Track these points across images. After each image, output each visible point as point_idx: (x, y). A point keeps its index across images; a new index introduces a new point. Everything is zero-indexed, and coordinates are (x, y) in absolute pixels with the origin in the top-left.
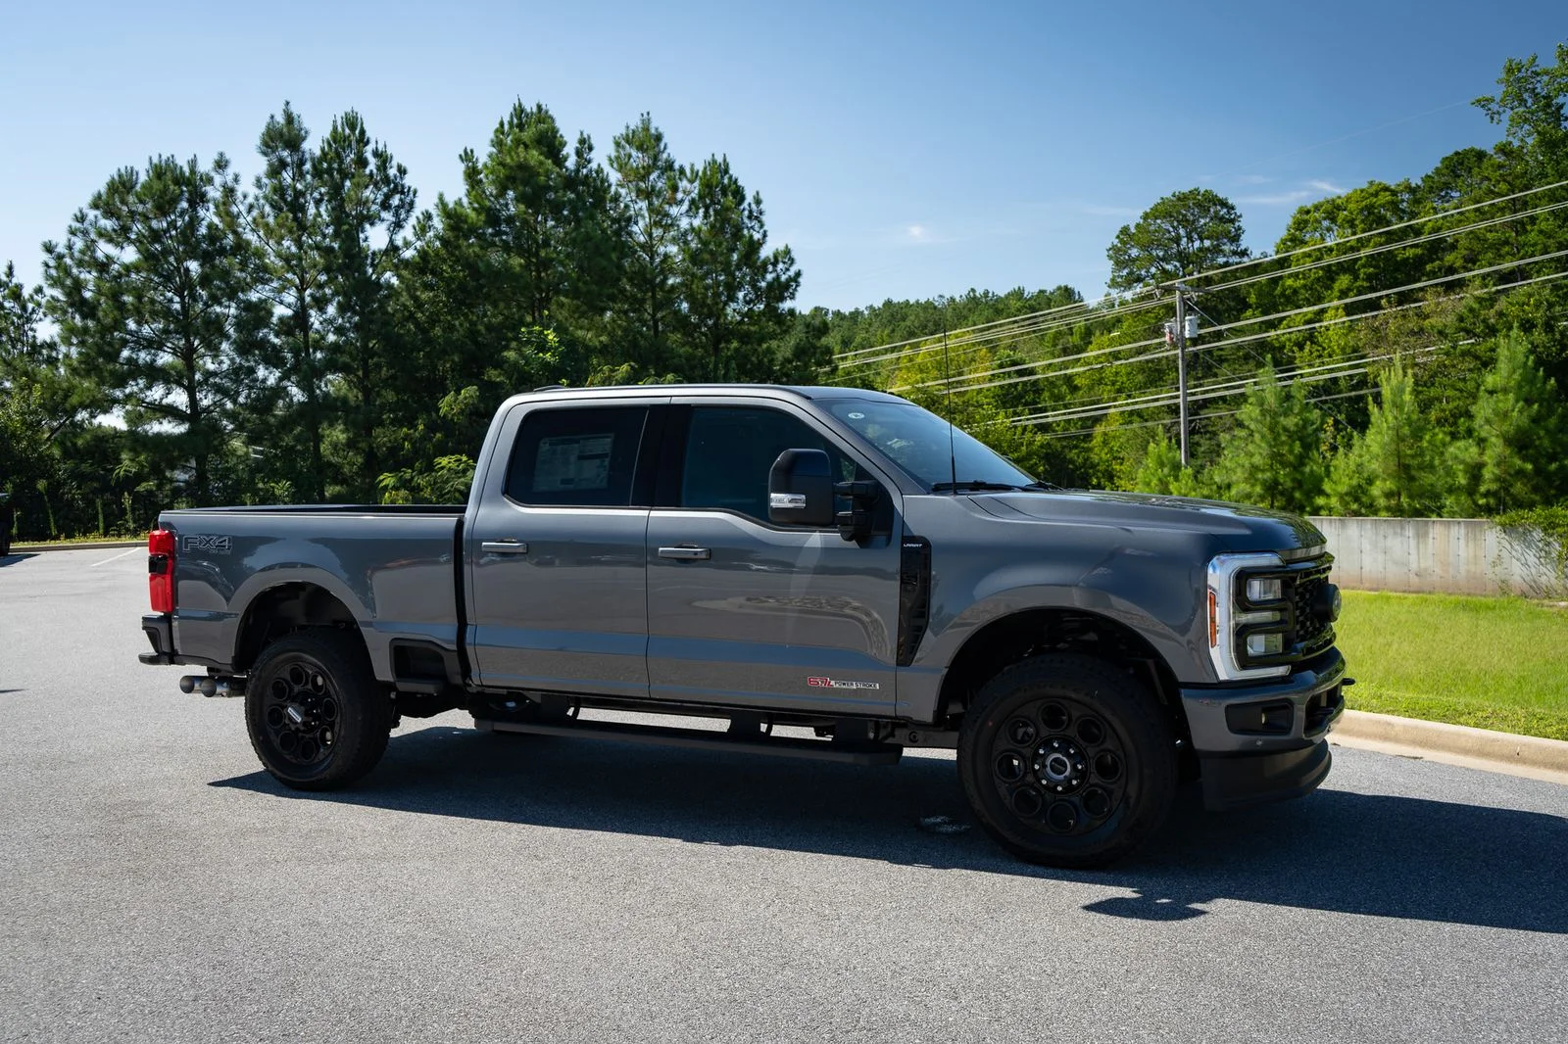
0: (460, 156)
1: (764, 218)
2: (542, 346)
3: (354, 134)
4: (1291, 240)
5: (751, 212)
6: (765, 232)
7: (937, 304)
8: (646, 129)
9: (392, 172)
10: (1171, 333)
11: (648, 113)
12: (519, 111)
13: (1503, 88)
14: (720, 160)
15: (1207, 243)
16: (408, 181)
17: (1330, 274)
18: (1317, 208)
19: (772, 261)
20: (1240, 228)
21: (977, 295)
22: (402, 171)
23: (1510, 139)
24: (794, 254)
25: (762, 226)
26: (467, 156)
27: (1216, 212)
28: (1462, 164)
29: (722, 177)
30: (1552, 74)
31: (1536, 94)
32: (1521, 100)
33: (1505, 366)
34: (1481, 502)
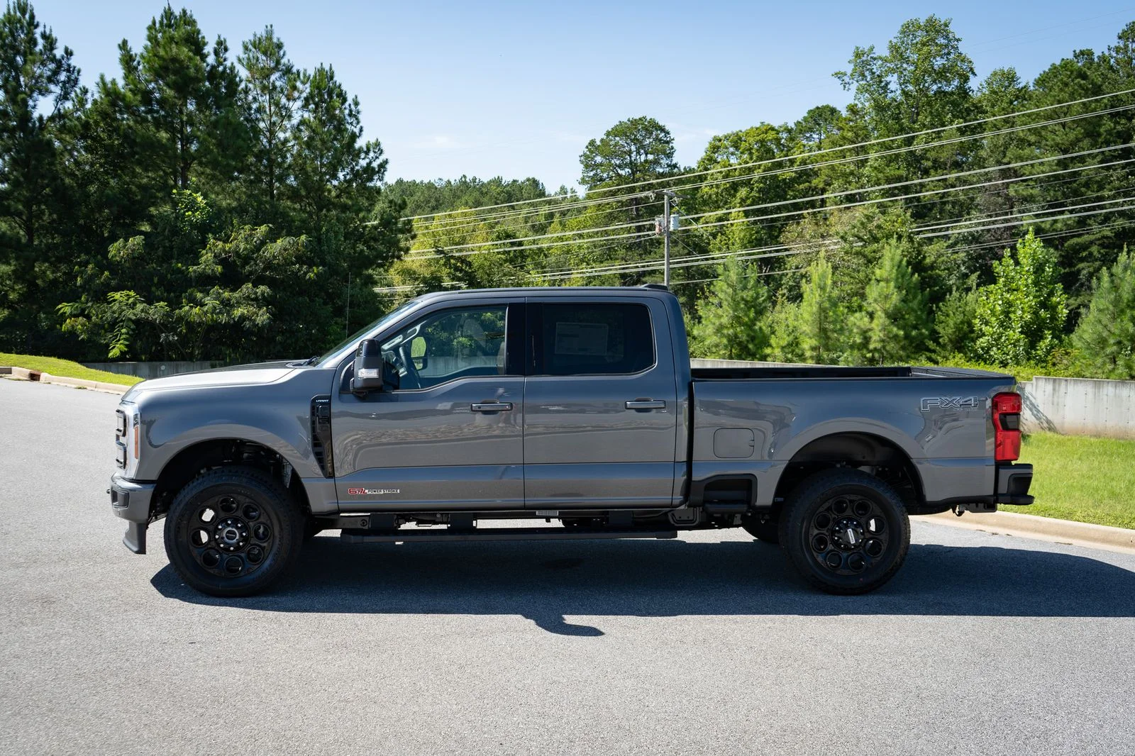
0: (119, 45)
1: (360, 117)
2: (192, 206)
3: (24, 18)
4: (708, 160)
5: (351, 111)
6: (361, 127)
7: (436, 185)
8: (269, 38)
9: (59, 53)
10: (660, 225)
11: (271, 26)
12: (168, 14)
13: (852, 66)
14: (327, 68)
15: (650, 157)
16: (74, 62)
17: (735, 187)
18: (726, 138)
19: (365, 149)
20: (672, 148)
21: (468, 180)
22: (69, 53)
23: (856, 102)
24: (382, 146)
25: (358, 123)
26: (124, 46)
27: (657, 136)
28: (820, 116)
29: (329, 82)
30: (885, 60)
31: (874, 73)
32: (864, 76)
33: (888, 264)
34: (869, 355)
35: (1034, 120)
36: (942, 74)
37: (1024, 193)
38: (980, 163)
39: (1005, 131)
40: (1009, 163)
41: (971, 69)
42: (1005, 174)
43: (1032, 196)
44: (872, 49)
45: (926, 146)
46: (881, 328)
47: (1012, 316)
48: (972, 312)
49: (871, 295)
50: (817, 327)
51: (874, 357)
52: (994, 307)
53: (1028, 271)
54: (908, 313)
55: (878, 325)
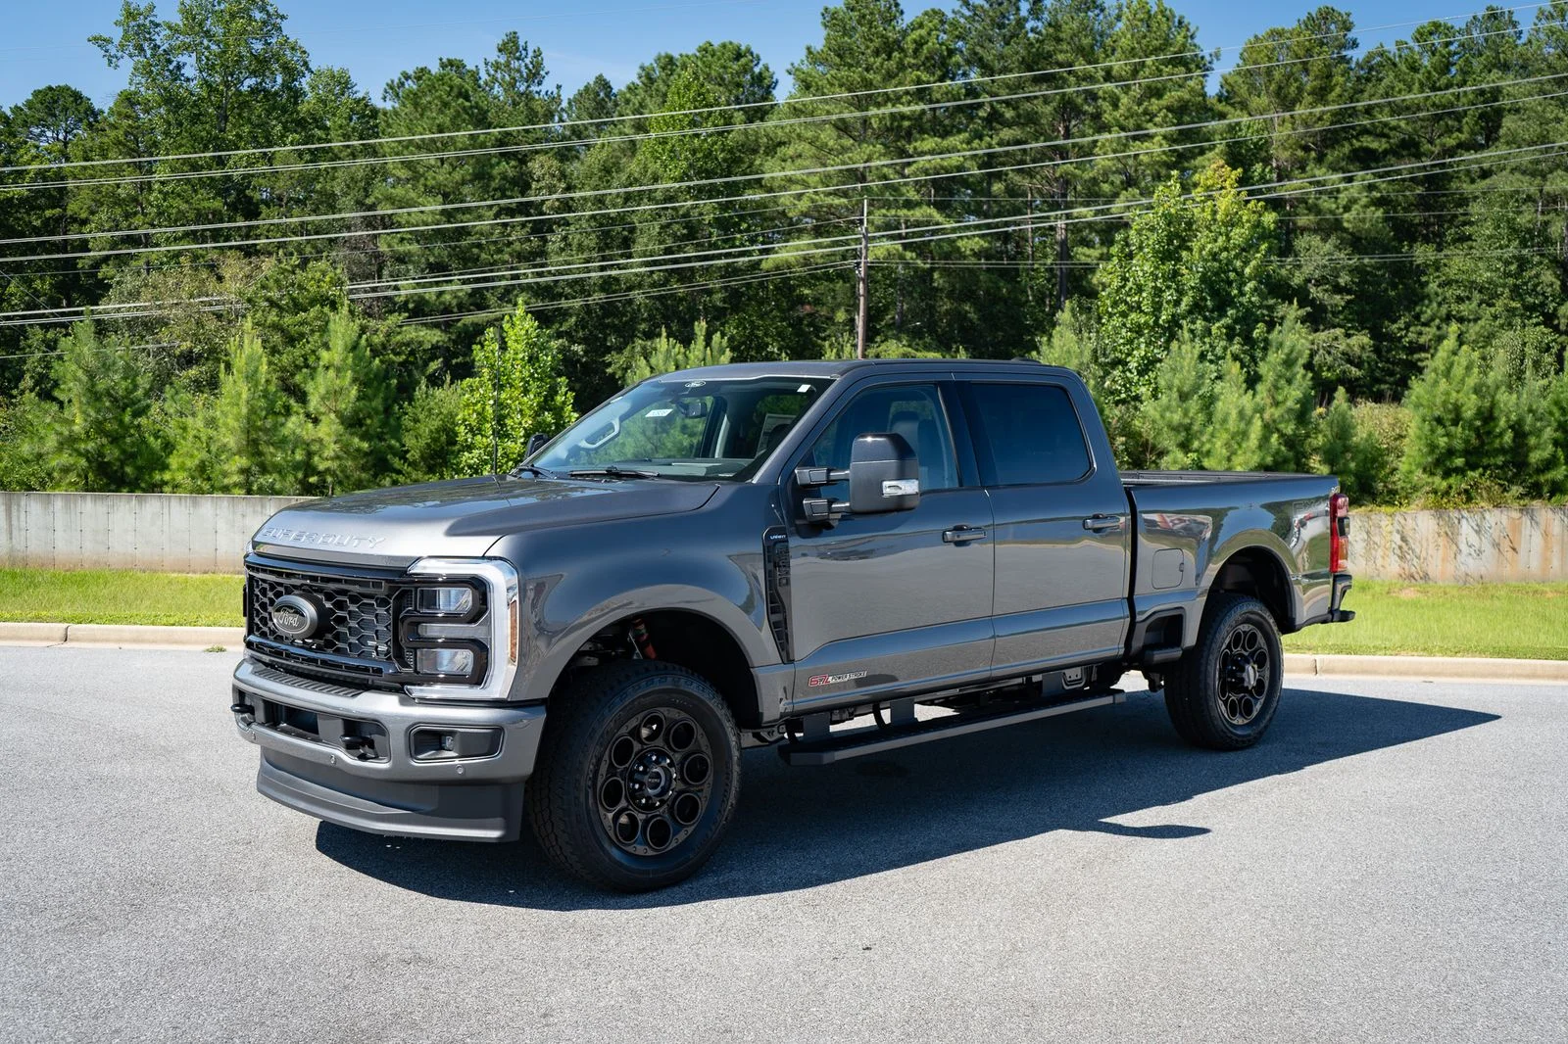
13: (121, 31)
23: (133, 88)
28: (56, 101)
30: (174, 30)
31: (157, 47)
32: (141, 49)
33: (340, 342)
34: (313, 480)
35: (407, 147)
36: (261, 64)
37: (400, 249)
38: (330, 202)
39: (361, 161)
40: (374, 208)
41: (306, 64)
42: (369, 223)
43: (409, 254)
44: (152, 8)
45: (250, 171)
46: (334, 438)
47: (508, 422)
48: (452, 415)
49: (316, 390)
50: (244, 436)
51: (325, 481)
52: (484, 409)
53: (523, 359)
54: (369, 416)
55: (329, 435)
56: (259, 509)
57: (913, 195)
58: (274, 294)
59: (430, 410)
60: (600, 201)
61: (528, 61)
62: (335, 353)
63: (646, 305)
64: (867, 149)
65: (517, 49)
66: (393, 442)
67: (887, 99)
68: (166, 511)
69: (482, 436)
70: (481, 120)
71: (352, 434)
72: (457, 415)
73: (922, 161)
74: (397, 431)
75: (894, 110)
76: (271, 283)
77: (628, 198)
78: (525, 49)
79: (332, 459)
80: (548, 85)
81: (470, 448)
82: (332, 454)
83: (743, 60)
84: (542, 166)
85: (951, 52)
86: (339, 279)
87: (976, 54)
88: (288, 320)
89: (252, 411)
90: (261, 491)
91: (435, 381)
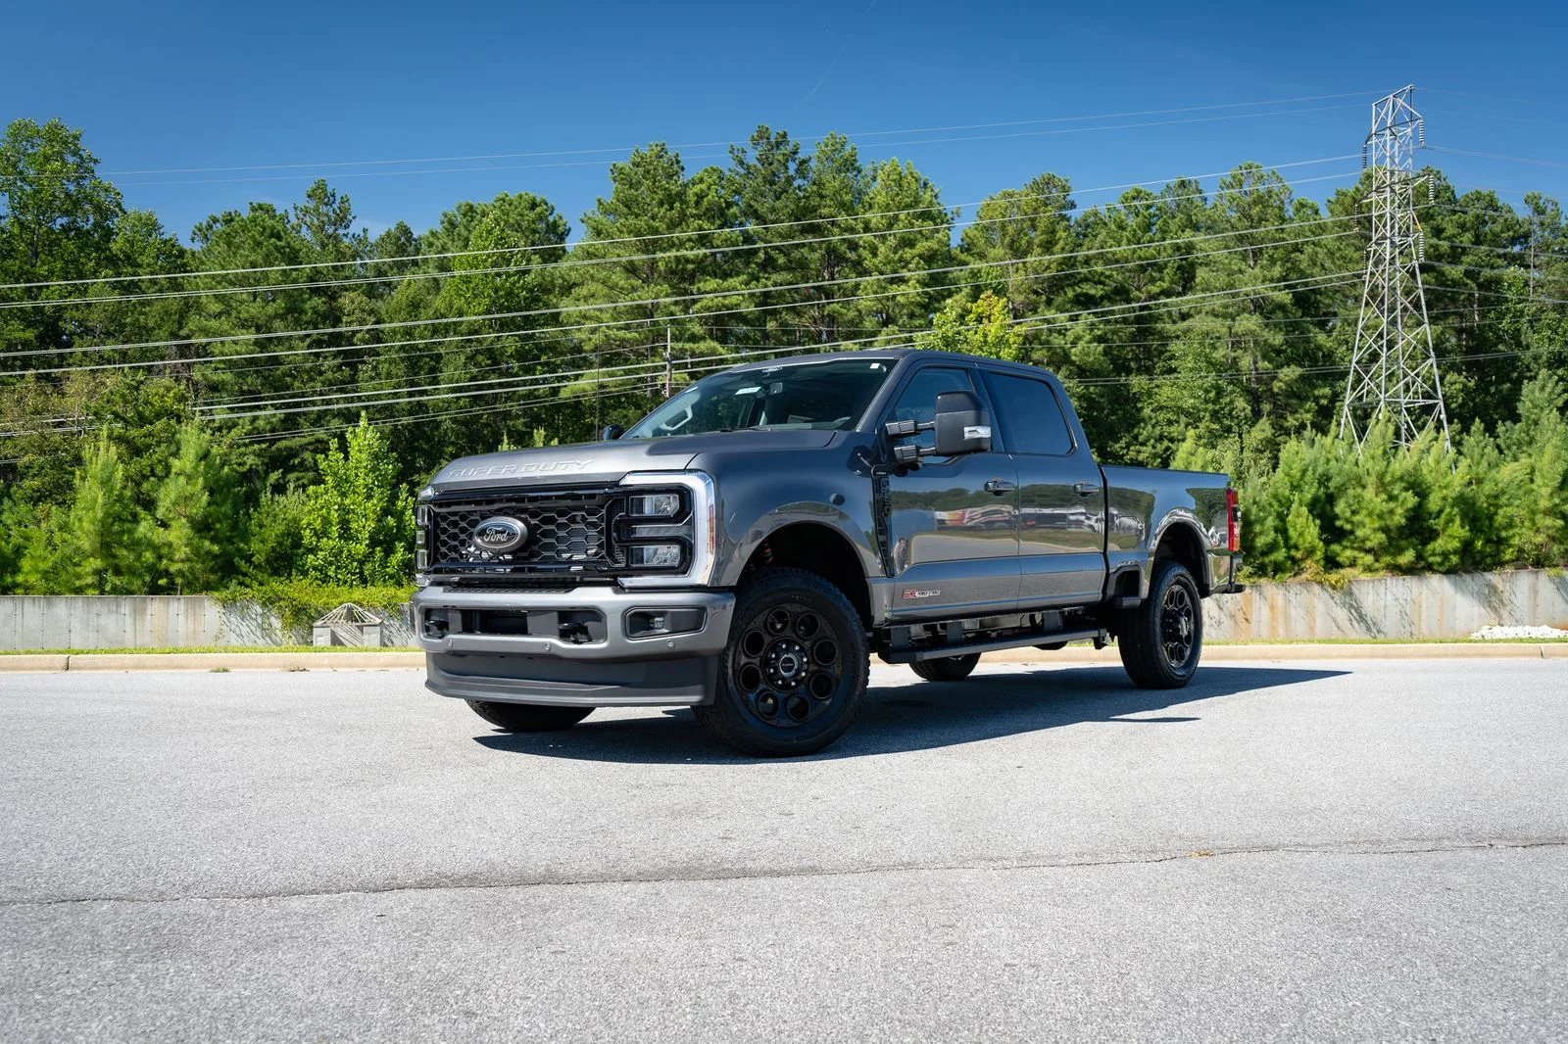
33: (192, 451)
34: (162, 582)
35: (219, 283)
36: (75, 204)
37: (215, 378)
38: (143, 332)
39: (174, 294)
40: (188, 337)
41: (119, 205)
42: (183, 351)
43: (223, 382)
45: (61, 302)
46: (184, 541)
47: (354, 525)
48: (296, 521)
49: (167, 495)
50: (98, 539)
51: (173, 583)
52: (328, 513)
53: (366, 467)
54: (219, 521)
55: (180, 538)
56: (114, 608)
57: (698, 329)
58: (119, 409)
59: (275, 516)
60: (409, 333)
61: (335, 206)
62: (184, 462)
63: (453, 429)
64: (654, 289)
65: (326, 196)
66: (242, 545)
67: (672, 246)
68: (19, 612)
69: (329, 538)
70: (293, 257)
71: (201, 538)
72: (300, 521)
73: (707, 300)
74: (245, 536)
75: (679, 254)
76: (117, 398)
77: (435, 330)
78: (333, 195)
79: (183, 561)
80: (355, 228)
81: (313, 551)
82: (183, 556)
83: (538, 210)
84: (353, 302)
85: (729, 205)
86: (183, 395)
87: (751, 207)
88: (133, 432)
89: (107, 515)
90: (115, 590)
91: (279, 489)
